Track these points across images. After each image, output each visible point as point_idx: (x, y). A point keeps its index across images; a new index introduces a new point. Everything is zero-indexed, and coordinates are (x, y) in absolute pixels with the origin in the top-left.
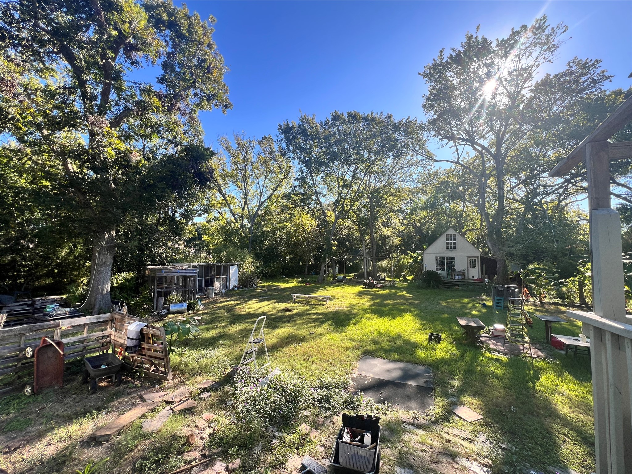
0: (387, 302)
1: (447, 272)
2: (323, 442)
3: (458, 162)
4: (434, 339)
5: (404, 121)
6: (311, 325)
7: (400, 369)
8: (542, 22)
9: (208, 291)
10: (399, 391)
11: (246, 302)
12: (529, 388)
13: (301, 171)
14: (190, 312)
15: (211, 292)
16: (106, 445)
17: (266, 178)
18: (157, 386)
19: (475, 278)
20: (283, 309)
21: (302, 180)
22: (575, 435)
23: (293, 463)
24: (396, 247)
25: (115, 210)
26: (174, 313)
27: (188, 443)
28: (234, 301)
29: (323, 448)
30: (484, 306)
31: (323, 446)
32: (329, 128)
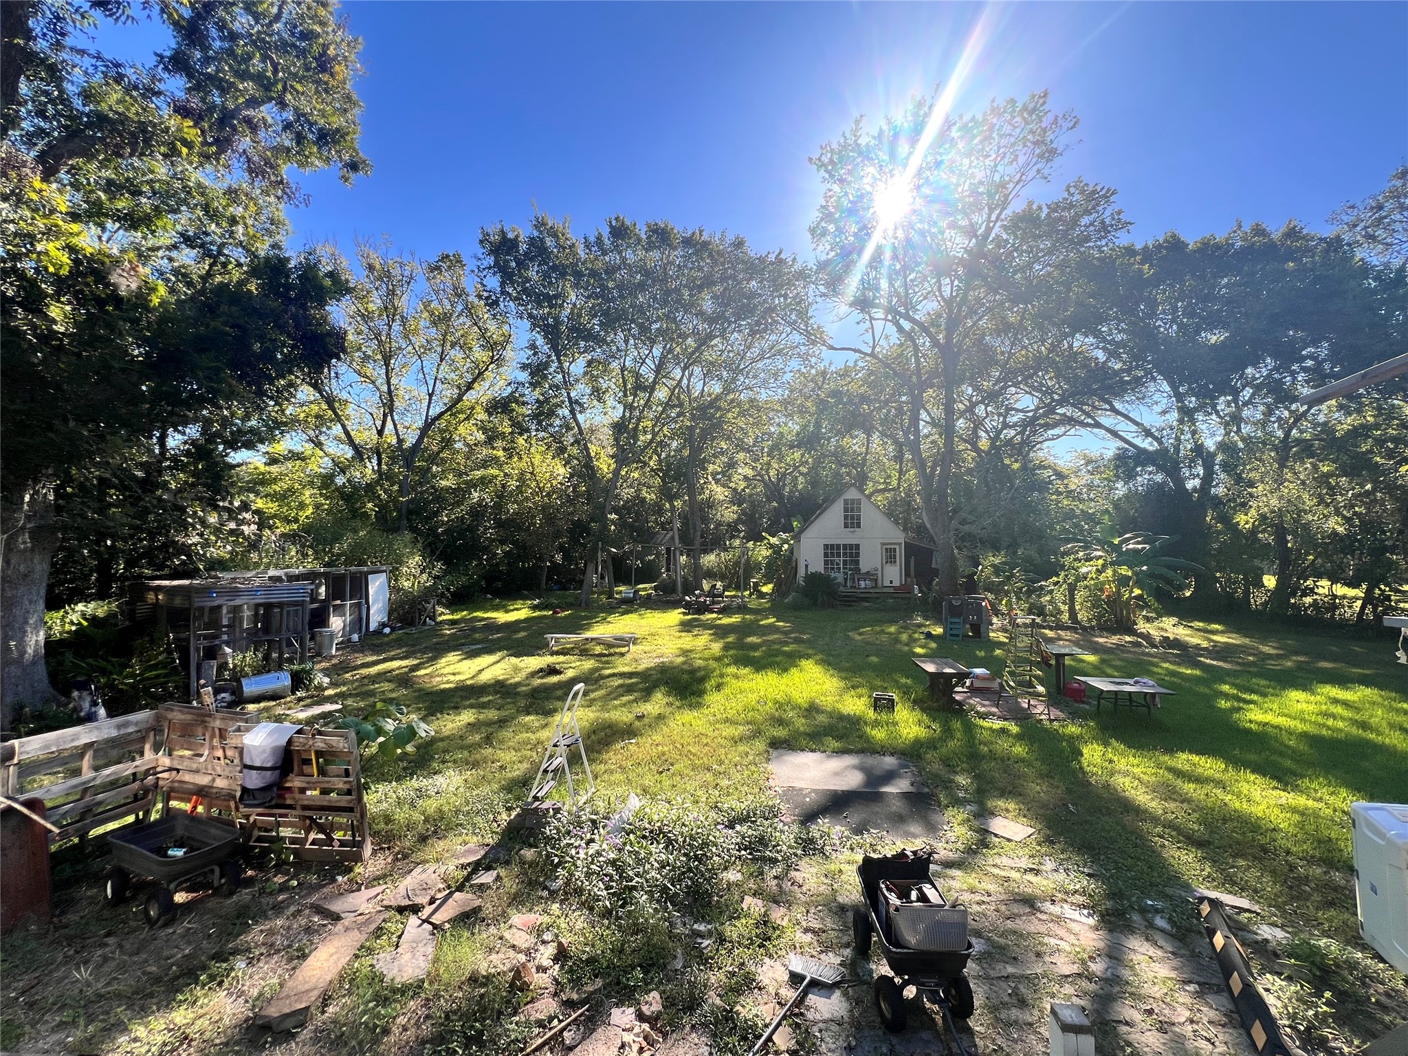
0: (750, 639)
1: (846, 574)
2: (804, 924)
3: (872, 355)
4: (883, 705)
5: (772, 257)
6: (625, 699)
7: (854, 767)
8: (1041, 101)
9: (318, 638)
10: (876, 808)
11: (434, 659)
12: (1074, 771)
13: (533, 346)
14: (299, 694)
15: (326, 642)
16: (306, 1034)
17: (442, 360)
18: (340, 878)
19: (896, 583)
20: (541, 670)
21: (537, 372)
22: (1174, 833)
23: (771, 974)
24: (729, 525)
25: (72, 424)
26: (257, 699)
27: (518, 985)
28: (401, 659)
29: (810, 935)
30: (929, 636)
31: (806, 930)
32: (604, 253)
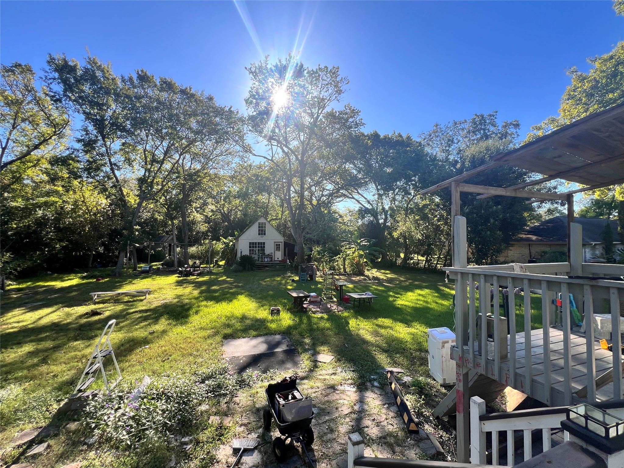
0: (214, 288)
1: (259, 255)
2: (240, 422)
3: (272, 160)
4: (275, 313)
5: (227, 109)
7: (263, 342)
12: (347, 331)
17: (14, 128)
19: (280, 259)
20: (87, 314)
21: (88, 144)
22: (379, 349)
23: (223, 453)
24: (203, 233)
29: (243, 427)
30: (293, 281)
31: (241, 425)
32: (134, 87)
